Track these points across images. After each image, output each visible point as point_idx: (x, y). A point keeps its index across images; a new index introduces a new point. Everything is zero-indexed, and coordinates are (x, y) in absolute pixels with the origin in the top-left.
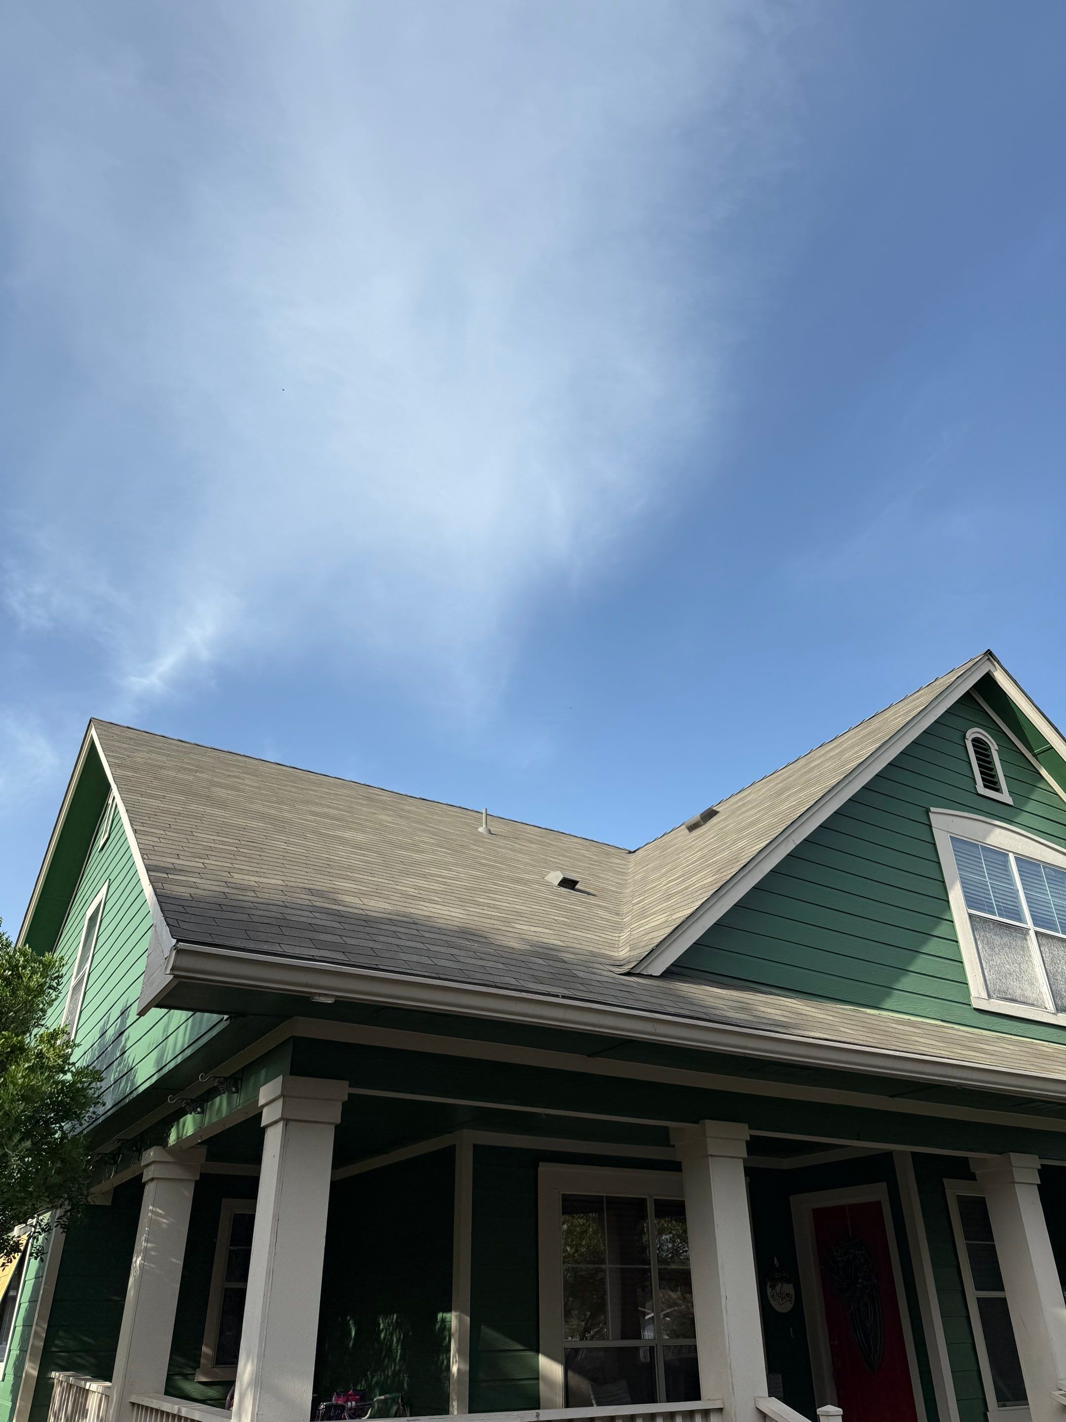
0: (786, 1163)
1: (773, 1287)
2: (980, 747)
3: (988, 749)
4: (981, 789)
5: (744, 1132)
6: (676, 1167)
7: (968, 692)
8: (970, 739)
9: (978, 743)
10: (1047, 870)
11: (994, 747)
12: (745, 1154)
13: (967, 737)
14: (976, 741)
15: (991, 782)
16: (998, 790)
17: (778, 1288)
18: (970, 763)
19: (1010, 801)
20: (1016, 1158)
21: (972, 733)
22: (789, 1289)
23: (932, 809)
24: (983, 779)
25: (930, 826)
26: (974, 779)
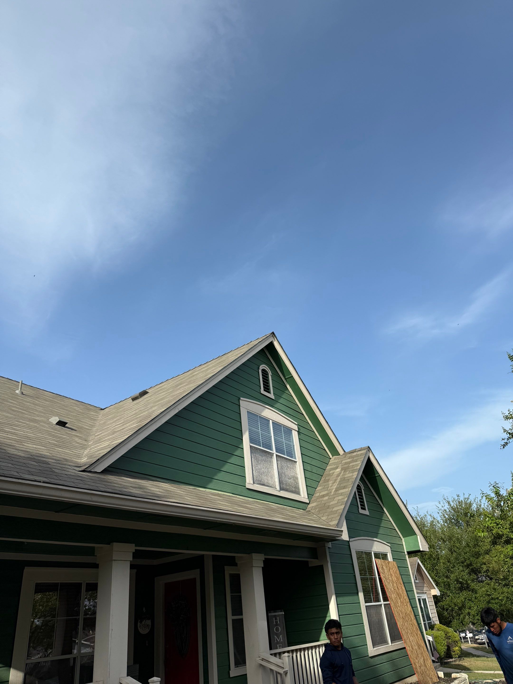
0: (155, 562)
1: (141, 622)
2: (264, 372)
3: (268, 374)
4: (262, 391)
5: (132, 548)
6: (96, 566)
7: (262, 349)
8: (261, 369)
9: (264, 371)
10: (284, 428)
11: (270, 374)
12: (131, 559)
13: (260, 368)
14: (263, 370)
15: (267, 389)
16: (269, 392)
17: (143, 623)
18: (259, 380)
19: (273, 398)
20: (254, 556)
21: (263, 367)
22: (149, 622)
23: (241, 398)
24: (264, 387)
25: (239, 406)
26: (260, 387)
